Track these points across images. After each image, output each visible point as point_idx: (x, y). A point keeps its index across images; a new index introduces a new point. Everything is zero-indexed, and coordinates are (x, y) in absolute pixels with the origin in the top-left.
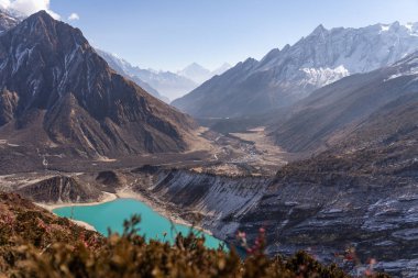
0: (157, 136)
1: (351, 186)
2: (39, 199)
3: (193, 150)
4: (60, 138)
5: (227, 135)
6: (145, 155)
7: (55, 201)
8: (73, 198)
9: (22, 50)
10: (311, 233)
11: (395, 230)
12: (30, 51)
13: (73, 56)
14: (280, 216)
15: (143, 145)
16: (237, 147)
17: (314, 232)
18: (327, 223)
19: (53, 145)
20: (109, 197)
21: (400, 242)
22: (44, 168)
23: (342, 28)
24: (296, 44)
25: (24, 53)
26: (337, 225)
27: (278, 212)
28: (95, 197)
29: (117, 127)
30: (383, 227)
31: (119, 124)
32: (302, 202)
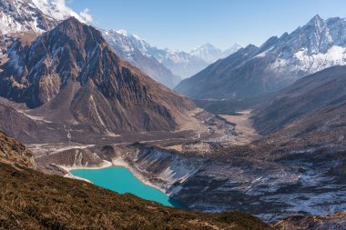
0: (154, 118)
1: (249, 167)
2: (62, 163)
3: (182, 130)
4: (81, 118)
5: (217, 117)
6: (142, 133)
7: (72, 165)
8: (83, 163)
9: (57, 48)
10: (218, 195)
11: (261, 196)
12: (63, 49)
13: (93, 53)
14: (204, 184)
15: (142, 124)
16: (220, 128)
17: (220, 195)
18: (228, 189)
19: (76, 123)
20: (107, 164)
21: (262, 203)
22: (68, 140)
23: (338, 18)
24: (293, 33)
25: (58, 50)
26: (233, 191)
27: (203, 181)
28: (97, 163)
29: (124, 110)
30: (256, 194)
31: (125, 107)
32: (217, 175)
